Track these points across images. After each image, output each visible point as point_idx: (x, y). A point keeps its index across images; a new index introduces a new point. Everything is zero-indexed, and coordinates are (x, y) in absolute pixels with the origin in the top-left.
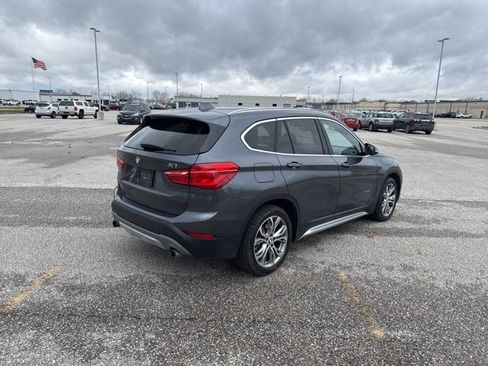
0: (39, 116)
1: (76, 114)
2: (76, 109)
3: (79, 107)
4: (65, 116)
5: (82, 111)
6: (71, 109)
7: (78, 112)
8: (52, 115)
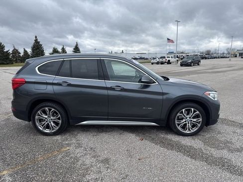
0: (152, 64)
1: (166, 62)
2: (166, 60)
3: (168, 59)
4: (162, 63)
5: (169, 61)
6: (164, 60)
7: (167, 61)
8: (158, 63)
